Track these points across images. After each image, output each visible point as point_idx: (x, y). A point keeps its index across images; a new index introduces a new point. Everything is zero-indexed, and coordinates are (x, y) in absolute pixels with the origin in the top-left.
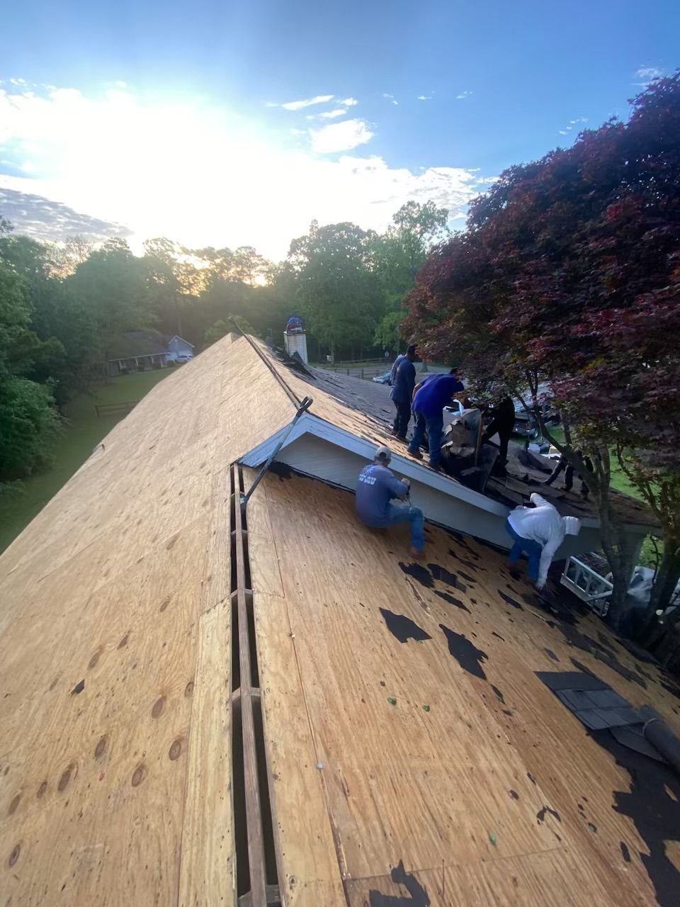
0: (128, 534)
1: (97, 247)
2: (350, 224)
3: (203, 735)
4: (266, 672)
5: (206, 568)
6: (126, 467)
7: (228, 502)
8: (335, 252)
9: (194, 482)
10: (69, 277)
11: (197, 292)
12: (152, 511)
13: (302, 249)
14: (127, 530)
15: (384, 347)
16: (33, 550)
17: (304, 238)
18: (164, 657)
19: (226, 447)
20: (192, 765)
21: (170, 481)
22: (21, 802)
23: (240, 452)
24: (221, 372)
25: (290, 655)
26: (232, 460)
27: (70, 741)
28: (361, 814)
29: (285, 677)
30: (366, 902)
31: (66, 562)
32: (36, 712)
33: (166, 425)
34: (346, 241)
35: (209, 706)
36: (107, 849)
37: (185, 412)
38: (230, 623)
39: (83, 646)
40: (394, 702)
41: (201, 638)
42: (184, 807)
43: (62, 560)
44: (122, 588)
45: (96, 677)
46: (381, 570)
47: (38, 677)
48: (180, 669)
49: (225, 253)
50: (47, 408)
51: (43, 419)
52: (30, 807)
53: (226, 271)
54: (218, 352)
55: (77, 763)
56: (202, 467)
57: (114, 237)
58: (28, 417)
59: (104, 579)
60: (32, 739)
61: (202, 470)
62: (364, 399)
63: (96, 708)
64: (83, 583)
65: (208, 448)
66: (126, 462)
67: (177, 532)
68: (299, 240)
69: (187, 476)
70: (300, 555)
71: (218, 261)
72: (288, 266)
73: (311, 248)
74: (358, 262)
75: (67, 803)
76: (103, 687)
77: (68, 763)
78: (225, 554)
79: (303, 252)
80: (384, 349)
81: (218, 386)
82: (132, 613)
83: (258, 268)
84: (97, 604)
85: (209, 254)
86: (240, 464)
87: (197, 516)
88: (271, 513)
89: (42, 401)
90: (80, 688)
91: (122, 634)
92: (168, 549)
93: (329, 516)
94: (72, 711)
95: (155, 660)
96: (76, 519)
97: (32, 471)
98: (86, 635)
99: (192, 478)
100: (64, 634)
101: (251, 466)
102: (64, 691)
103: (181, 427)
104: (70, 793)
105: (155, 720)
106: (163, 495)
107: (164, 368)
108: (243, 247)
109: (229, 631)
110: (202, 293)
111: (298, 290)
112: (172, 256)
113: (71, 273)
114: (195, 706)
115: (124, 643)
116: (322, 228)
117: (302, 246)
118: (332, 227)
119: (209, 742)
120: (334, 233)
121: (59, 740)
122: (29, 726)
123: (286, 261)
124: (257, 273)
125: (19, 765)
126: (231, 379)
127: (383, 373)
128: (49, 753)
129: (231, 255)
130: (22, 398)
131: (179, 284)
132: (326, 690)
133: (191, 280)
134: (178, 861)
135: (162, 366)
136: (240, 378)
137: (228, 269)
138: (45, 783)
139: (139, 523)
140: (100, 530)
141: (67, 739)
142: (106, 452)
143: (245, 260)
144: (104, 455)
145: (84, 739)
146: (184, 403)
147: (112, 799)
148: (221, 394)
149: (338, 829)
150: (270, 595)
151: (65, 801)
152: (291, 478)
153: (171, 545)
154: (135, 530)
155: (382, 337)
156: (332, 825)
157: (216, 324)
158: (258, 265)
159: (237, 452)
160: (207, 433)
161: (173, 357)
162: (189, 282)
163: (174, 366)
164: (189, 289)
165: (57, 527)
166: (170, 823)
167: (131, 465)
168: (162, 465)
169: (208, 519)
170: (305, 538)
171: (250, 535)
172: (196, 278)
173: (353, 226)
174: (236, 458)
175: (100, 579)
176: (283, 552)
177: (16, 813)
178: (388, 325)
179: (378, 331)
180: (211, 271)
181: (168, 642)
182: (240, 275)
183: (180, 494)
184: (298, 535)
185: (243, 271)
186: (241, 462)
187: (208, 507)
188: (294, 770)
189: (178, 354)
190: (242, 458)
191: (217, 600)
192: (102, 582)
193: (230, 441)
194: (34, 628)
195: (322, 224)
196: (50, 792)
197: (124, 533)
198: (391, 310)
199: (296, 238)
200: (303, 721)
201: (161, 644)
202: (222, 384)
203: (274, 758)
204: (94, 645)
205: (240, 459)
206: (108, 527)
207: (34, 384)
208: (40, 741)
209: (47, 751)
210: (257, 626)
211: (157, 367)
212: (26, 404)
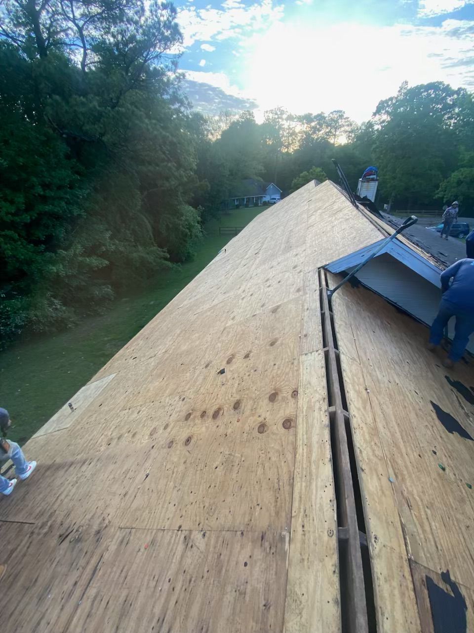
0: (245, 300)
1: (236, 118)
2: (441, 83)
3: (307, 423)
4: (352, 405)
5: (302, 329)
6: (240, 264)
7: (318, 293)
8: (418, 111)
9: (289, 276)
10: (217, 139)
11: (292, 150)
12: (260, 290)
13: (387, 109)
14: (244, 298)
15: (445, 200)
16: (190, 299)
17: (391, 99)
18: (275, 371)
19: (313, 256)
20: (300, 436)
21: (271, 273)
22: (192, 417)
23: (326, 261)
24: (306, 207)
25: (367, 402)
26: (319, 265)
27: (219, 396)
28: (421, 526)
29: (364, 413)
30: (423, 581)
31: (209, 308)
32: (198, 376)
33: (265, 240)
34: (432, 101)
35: (310, 408)
36: (243, 459)
37: (279, 233)
38: (324, 365)
39: (223, 351)
40: (444, 469)
41: (301, 368)
42: (295, 457)
43: (207, 306)
44: (244, 328)
45: (231, 369)
46: (430, 375)
47: (198, 360)
48: (287, 381)
49: (320, 117)
50: (197, 224)
51: (194, 231)
52: (197, 421)
53: (317, 132)
54: (303, 194)
55: (223, 409)
56: (294, 268)
57: (246, 110)
58: (187, 228)
59: (232, 321)
60: (197, 389)
61: (294, 269)
62: (422, 242)
63: (232, 384)
64: (220, 320)
65: (298, 256)
66: (240, 260)
67: (279, 304)
68: (386, 101)
69: (283, 272)
70: (369, 342)
71: (313, 124)
72: (370, 125)
73: (396, 107)
74: (440, 120)
75: (218, 426)
76: (236, 375)
77: (217, 406)
78: (317, 323)
79: (387, 112)
80: (444, 202)
81: (305, 216)
82: (251, 342)
83: (343, 129)
84: (229, 333)
85: (308, 118)
86: (325, 268)
87: (292, 297)
88: (348, 307)
89: (195, 219)
90: (222, 372)
91: (246, 352)
92: (273, 312)
93: (389, 324)
94: (219, 381)
95: (269, 370)
96: (212, 287)
97: (185, 260)
98: (224, 347)
99: (287, 274)
100: (211, 343)
101: (333, 272)
102: (213, 372)
103: (276, 242)
104: (219, 421)
105: (271, 403)
106: (266, 281)
107: (260, 206)
108: (335, 111)
109: (324, 370)
110: (295, 151)
111: (374, 146)
112: (281, 123)
113: (219, 137)
114: (300, 405)
115: (247, 356)
116: (411, 89)
117: (388, 106)
118: (422, 86)
119: (312, 428)
120: (422, 92)
121: (212, 393)
122: (195, 382)
123: (369, 121)
124: (340, 134)
125: (190, 399)
126: (316, 211)
127: (436, 224)
128: (207, 398)
129: (325, 118)
130: (186, 216)
131: (281, 144)
132: (393, 435)
133: (290, 140)
134: (292, 486)
135: (259, 205)
136: (324, 211)
137: (319, 131)
138: (205, 412)
139: (251, 295)
140: (227, 295)
141: (216, 395)
142: (227, 254)
143: (333, 123)
144: (225, 255)
145: (227, 398)
146: (277, 227)
147: (245, 435)
148: (308, 221)
149: (405, 525)
150: (351, 359)
151: (217, 425)
152: (359, 288)
153: (274, 311)
154: (249, 299)
155: (445, 191)
156: (401, 521)
157: (301, 175)
158: (344, 126)
159: (324, 261)
160: (297, 247)
161: (267, 198)
162: (289, 142)
163: (268, 205)
164: (287, 148)
165: (201, 290)
166: (285, 462)
167: (243, 262)
168: (265, 264)
169: (302, 300)
170: (372, 332)
171: (335, 317)
172: (294, 139)
173: (444, 85)
174: (323, 264)
175: (230, 320)
176: (357, 334)
177: (189, 420)
178: (456, 180)
179: (443, 185)
180: (305, 133)
181: (277, 364)
182: (328, 135)
183: (279, 282)
184: (366, 328)
185: (330, 132)
186: (326, 267)
187: (301, 293)
188: (374, 473)
189: (271, 197)
190: (328, 265)
191: (313, 349)
192: (230, 323)
193: (316, 253)
194: (194, 336)
195: (412, 85)
196: (208, 417)
197: (243, 299)
198: (462, 166)
199: (384, 99)
200: (378, 447)
201: (273, 364)
202: (308, 215)
203: (360, 458)
204: (228, 354)
205: (326, 265)
206: (231, 294)
207: (192, 209)
208: (201, 391)
209: (205, 397)
210: (344, 374)
211: (256, 205)
212: (187, 220)
